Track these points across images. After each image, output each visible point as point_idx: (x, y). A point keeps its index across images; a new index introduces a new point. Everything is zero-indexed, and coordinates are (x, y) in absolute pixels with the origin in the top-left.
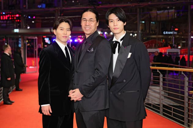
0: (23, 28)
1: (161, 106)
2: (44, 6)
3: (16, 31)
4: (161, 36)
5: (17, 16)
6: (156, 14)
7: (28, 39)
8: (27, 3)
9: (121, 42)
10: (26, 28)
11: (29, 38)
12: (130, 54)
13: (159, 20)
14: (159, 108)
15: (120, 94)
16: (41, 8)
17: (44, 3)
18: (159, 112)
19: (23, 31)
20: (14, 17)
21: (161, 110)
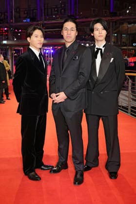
0: (10, 40)
1: (129, 108)
2: (29, 20)
3: (5, 42)
4: (131, 47)
5: (6, 29)
6: (127, 28)
7: (15, 50)
8: (14, 18)
9: (103, 49)
10: (13, 40)
11: (16, 48)
12: (112, 59)
13: (129, 32)
14: (127, 109)
15: (102, 93)
16: (26, 22)
17: (29, 18)
18: (127, 112)
19: (10, 42)
20: (3, 30)
21: (129, 111)
